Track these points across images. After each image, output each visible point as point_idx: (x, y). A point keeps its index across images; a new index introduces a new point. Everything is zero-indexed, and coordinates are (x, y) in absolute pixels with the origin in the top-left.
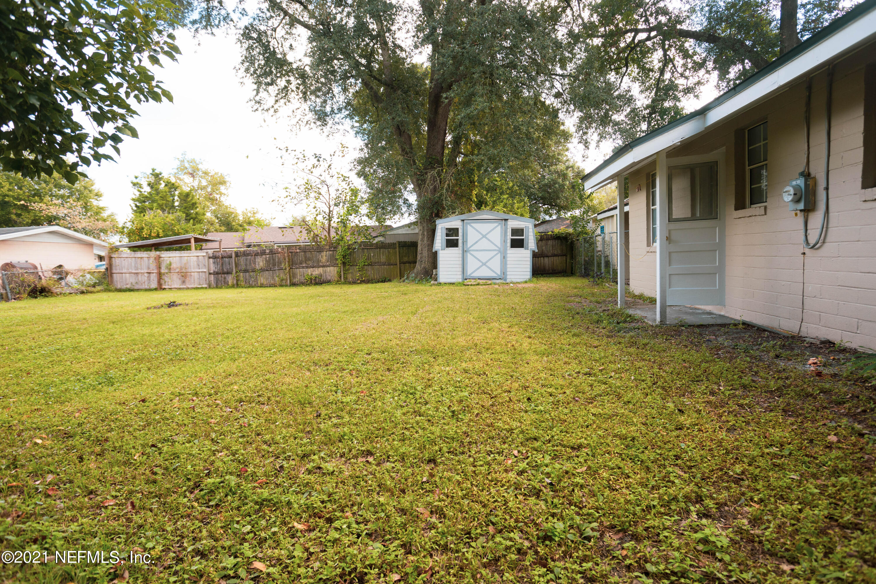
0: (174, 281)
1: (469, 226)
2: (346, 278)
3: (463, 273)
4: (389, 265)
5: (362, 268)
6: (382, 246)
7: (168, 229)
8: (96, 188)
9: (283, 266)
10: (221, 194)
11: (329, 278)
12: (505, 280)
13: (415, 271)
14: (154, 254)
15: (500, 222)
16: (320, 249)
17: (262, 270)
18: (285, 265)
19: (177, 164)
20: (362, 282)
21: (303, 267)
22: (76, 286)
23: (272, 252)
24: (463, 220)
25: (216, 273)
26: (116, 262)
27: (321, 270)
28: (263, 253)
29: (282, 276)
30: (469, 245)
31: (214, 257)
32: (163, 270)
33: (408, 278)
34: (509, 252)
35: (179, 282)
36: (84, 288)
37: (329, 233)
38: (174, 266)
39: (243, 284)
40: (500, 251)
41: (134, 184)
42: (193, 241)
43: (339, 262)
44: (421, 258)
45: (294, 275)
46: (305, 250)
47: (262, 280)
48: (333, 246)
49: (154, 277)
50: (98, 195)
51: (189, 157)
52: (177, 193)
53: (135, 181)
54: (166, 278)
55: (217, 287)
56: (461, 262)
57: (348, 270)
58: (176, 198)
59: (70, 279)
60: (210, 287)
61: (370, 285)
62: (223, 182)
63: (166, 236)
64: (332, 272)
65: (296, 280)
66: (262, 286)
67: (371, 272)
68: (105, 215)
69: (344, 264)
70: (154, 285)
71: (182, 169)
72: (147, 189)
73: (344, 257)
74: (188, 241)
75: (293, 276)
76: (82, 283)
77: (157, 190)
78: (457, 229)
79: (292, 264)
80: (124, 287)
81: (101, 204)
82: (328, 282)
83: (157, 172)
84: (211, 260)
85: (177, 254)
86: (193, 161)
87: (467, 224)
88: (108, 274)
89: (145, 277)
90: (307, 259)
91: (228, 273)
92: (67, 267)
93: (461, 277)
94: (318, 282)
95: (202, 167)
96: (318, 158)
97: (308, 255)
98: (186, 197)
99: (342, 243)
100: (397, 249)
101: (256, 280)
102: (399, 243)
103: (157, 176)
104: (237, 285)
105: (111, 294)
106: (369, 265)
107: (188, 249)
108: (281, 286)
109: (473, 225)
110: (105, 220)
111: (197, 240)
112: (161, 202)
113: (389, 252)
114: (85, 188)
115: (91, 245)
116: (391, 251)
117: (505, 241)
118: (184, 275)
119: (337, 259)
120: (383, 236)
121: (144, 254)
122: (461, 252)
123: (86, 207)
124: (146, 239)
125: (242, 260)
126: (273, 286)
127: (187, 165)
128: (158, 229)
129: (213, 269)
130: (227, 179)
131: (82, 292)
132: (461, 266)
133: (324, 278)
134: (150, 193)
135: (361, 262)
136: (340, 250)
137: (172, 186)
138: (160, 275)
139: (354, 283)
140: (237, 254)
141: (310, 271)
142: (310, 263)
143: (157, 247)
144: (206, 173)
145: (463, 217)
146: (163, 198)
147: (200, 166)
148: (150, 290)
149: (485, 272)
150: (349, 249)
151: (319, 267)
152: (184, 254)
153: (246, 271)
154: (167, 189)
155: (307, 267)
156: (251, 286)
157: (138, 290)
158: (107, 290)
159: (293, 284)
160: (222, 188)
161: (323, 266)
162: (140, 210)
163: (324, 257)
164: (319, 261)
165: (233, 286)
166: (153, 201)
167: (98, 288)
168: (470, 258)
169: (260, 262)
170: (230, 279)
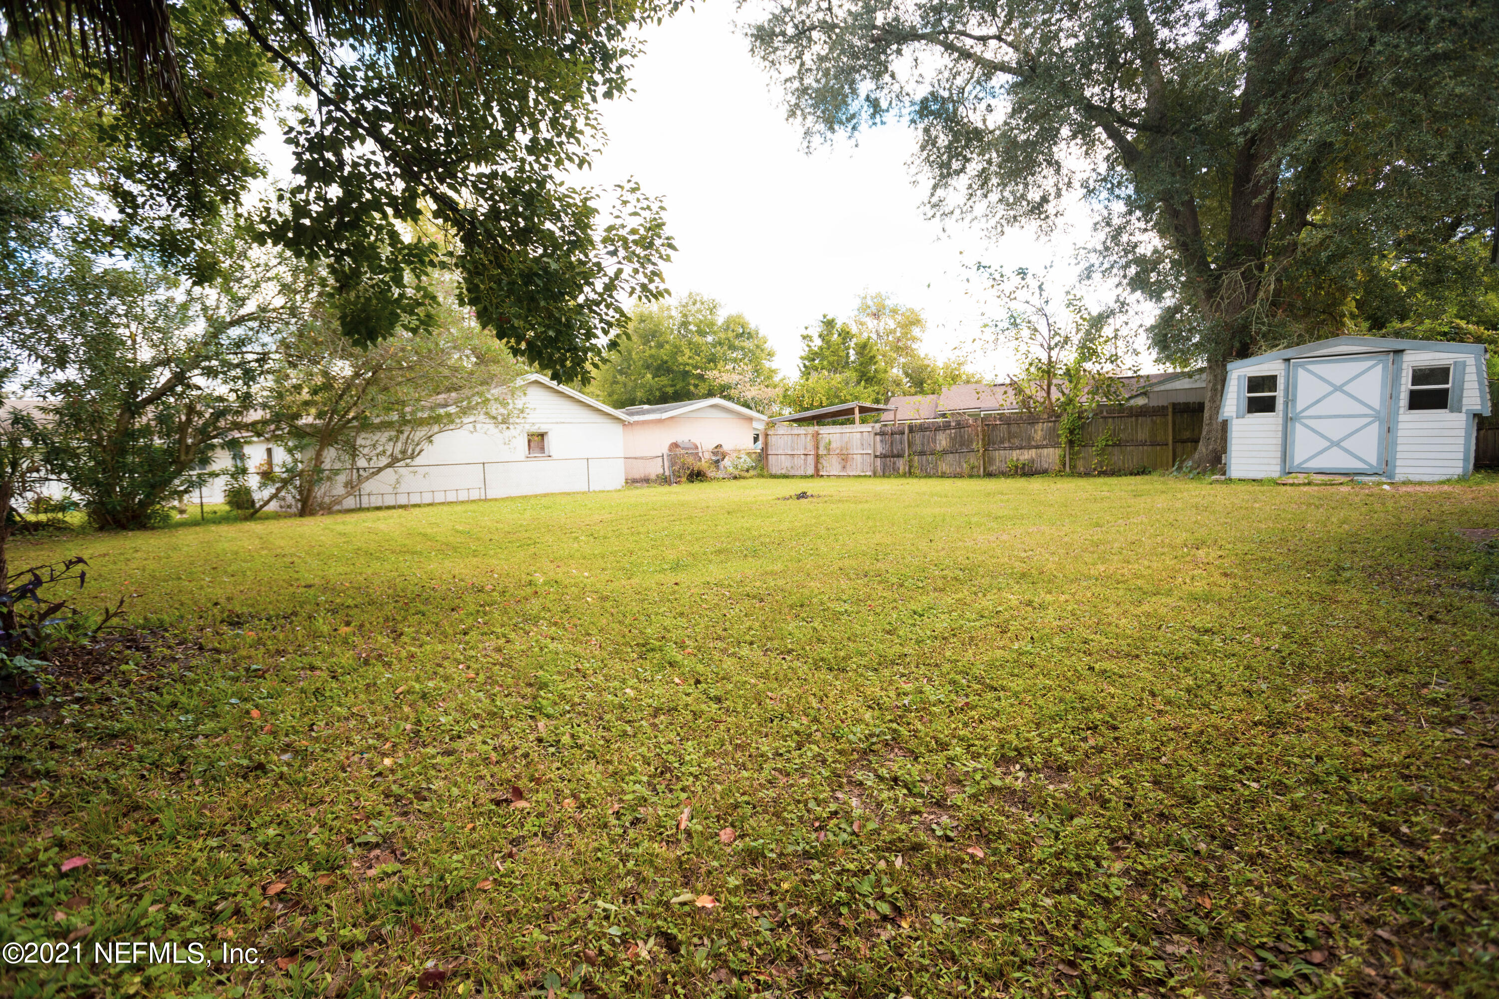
0: (832, 466)
1: (1301, 371)
2: (1073, 467)
3: (1284, 460)
4: (1153, 444)
5: (1103, 450)
6: (1142, 412)
7: (834, 396)
8: (768, 346)
9: (974, 446)
10: (914, 339)
11: (1046, 466)
12: (1391, 476)
13: (1196, 456)
14: (812, 429)
15: (1382, 357)
16: (1032, 419)
17: (945, 452)
18: (977, 445)
19: (857, 303)
20: (1103, 474)
21: (1005, 449)
22: (731, 470)
23: (960, 426)
24: (1288, 360)
25: (884, 456)
26: (772, 440)
27: (1033, 453)
28: (947, 426)
29: (975, 462)
30: (1300, 406)
31: (882, 434)
32: (822, 451)
33: (1180, 468)
34: (1401, 418)
35: (839, 467)
36: (736, 473)
37: (1049, 393)
38: (834, 445)
39: (918, 472)
40: (1377, 417)
41: (804, 337)
42: (857, 411)
43: (1063, 440)
44: (1209, 432)
45: (991, 461)
46: (1007, 420)
47: (943, 467)
48: (1054, 416)
49: (811, 460)
50: (770, 355)
51: (872, 292)
52: (852, 344)
53: (805, 333)
54: (823, 461)
55: (884, 476)
56: (1279, 441)
57: (1079, 452)
58: (852, 352)
59: (727, 462)
60: (875, 475)
61: (1113, 481)
62: (915, 321)
63: (832, 404)
64: (1051, 456)
65: (993, 468)
66: (943, 476)
67: (1117, 458)
68: (776, 379)
69: (1071, 443)
70: (811, 471)
71: (864, 308)
72: (818, 342)
73: (1071, 432)
74: (851, 411)
75: (988, 461)
76: (736, 467)
77: (828, 342)
78: (1273, 378)
79: (988, 443)
80: (779, 472)
81: (774, 365)
82: (1043, 472)
83: (829, 317)
84: (878, 438)
85: (837, 429)
86: (879, 295)
87: (1297, 366)
88: (763, 457)
89: (799, 461)
90: (1011, 436)
91: (899, 456)
92: (726, 447)
93: (1278, 468)
94: (1027, 471)
95: (889, 303)
96: (1022, 273)
97: (1014, 428)
98: (863, 348)
99: (1069, 409)
100: (1170, 418)
101: (936, 467)
102: (1174, 405)
103: (829, 324)
104: (910, 474)
105: (762, 480)
106: (1114, 445)
107: (853, 422)
108: (971, 476)
109: (1310, 367)
110: (775, 387)
111: (863, 410)
112: (831, 359)
113: (1154, 423)
114: (757, 347)
115: (750, 419)
116: (1158, 420)
117: (1393, 397)
118: (845, 458)
119: (1059, 436)
120: (1145, 394)
121: (802, 430)
122: (1280, 421)
123: (757, 371)
124: (808, 409)
125: (918, 437)
126: (960, 476)
127: (870, 303)
128: (821, 397)
129: (880, 450)
130: (923, 316)
131: (735, 478)
132: (1279, 448)
133: (1037, 465)
134: (821, 348)
135: (1100, 442)
136: (1065, 419)
137: (845, 335)
138: (818, 457)
139: (1087, 474)
140: (911, 429)
141: (1015, 454)
142: (1017, 442)
143: (819, 419)
144: (894, 311)
145: (1289, 353)
146: (834, 353)
147: (887, 302)
148: (806, 477)
149: (1336, 460)
150: (1080, 418)
151: (1030, 447)
152: (847, 428)
153: (922, 453)
154: (840, 340)
155: (1011, 448)
156: (928, 476)
157: (793, 477)
158: (761, 476)
159: (989, 475)
160: (916, 331)
161: (1037, 447)
162: (807, 372)
163: (1039, 432)
164: (1030, 438)
165: (904, 476)
166: (823, 359)
167: (752, 473)
168: (1300, 431)
169: (943, 441)
170: (901, 464)
